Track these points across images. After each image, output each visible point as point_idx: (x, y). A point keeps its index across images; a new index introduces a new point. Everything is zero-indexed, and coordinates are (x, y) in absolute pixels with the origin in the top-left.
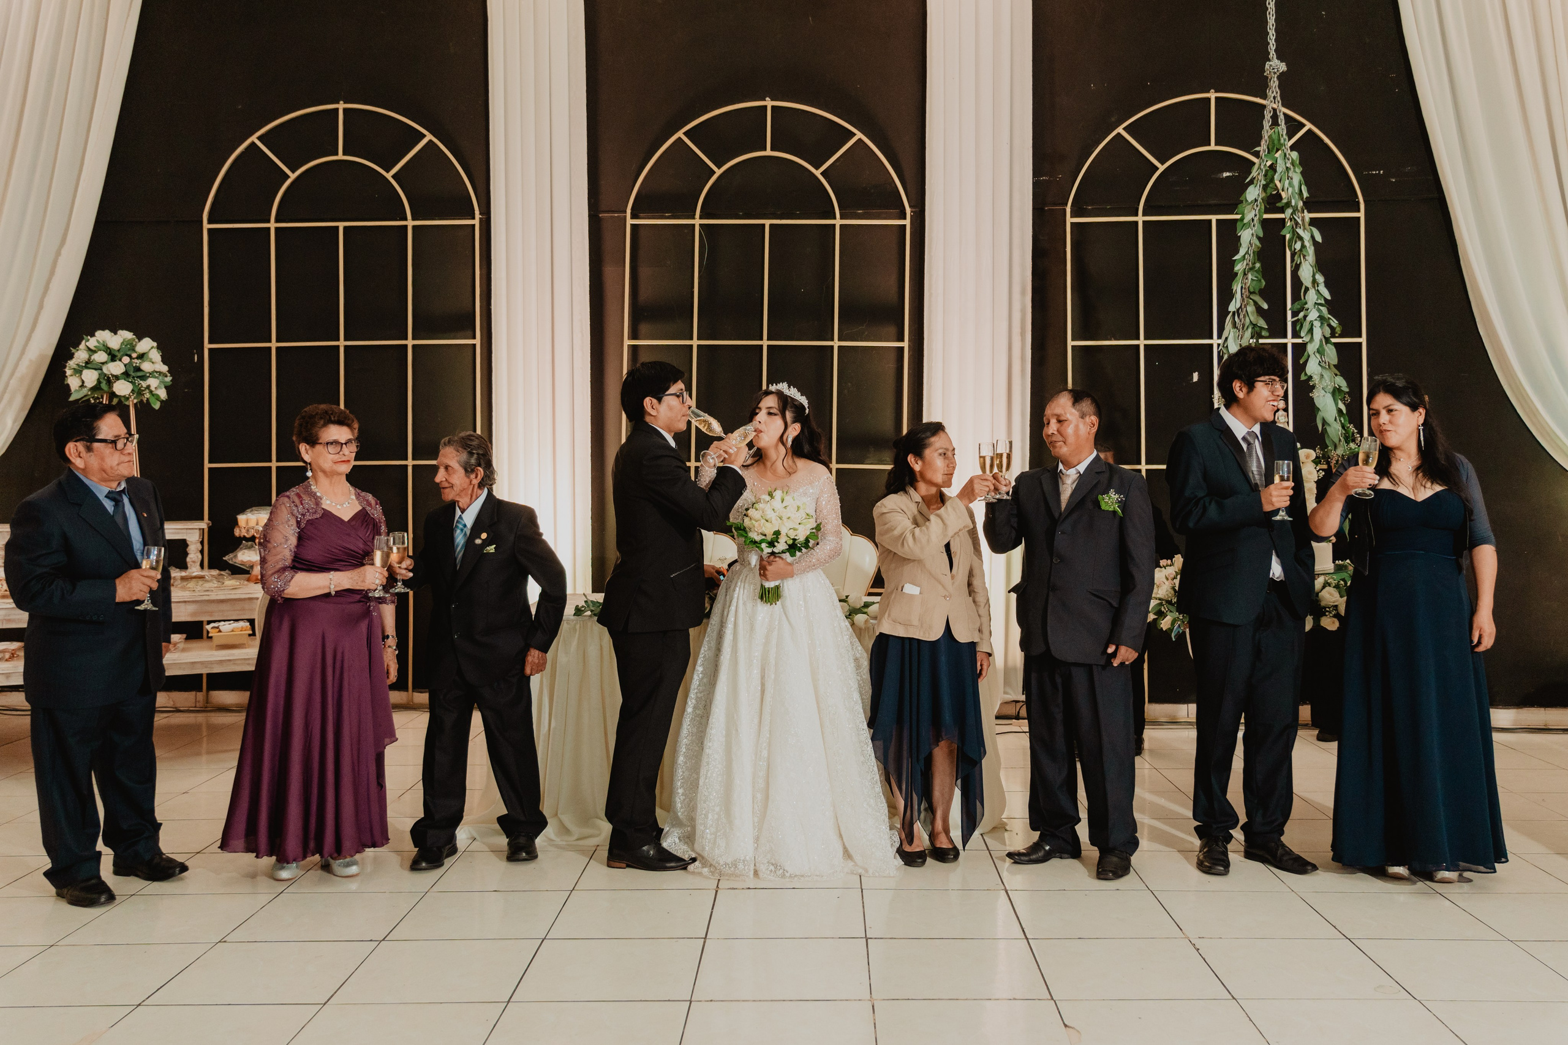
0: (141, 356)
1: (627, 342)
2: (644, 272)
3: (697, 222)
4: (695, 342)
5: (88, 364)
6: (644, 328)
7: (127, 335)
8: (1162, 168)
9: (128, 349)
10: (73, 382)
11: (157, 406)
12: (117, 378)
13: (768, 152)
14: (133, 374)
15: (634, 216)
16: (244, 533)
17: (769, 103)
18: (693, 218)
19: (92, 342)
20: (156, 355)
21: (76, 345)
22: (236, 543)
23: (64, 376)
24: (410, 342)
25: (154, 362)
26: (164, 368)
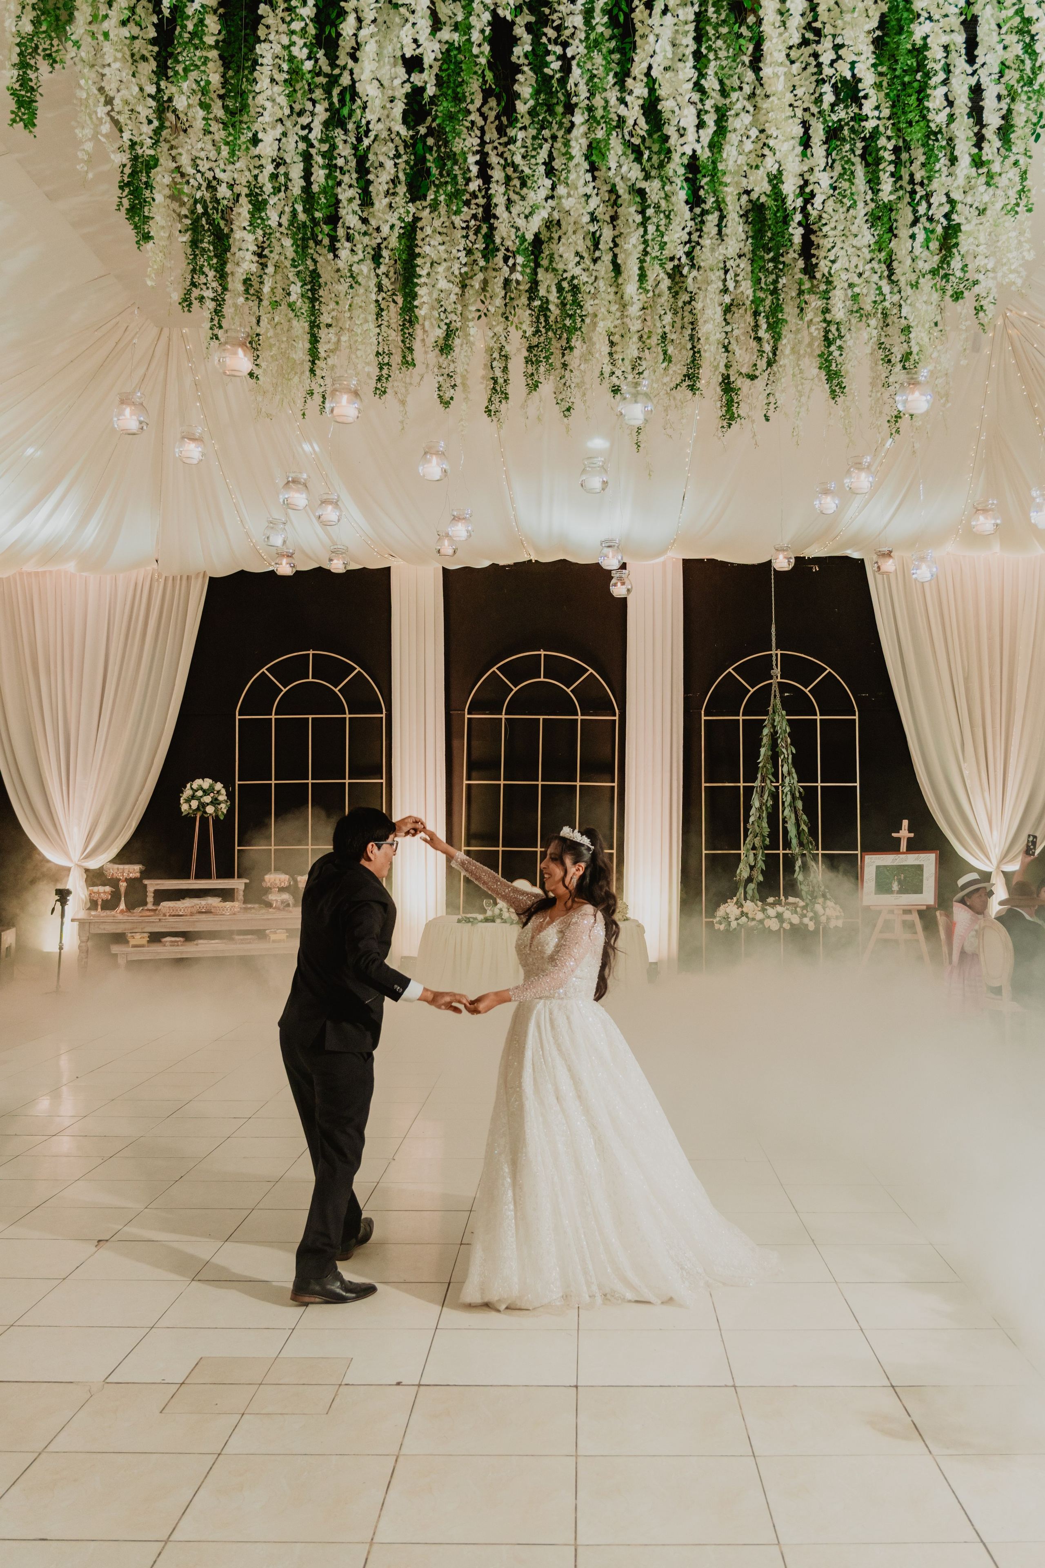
0: (218, 792)
1: (465, 782)
2: (475, 743)
3: (503, 717)
4: (502, 782)
5: (193, 797)
6: (474, 774)
7: (210, 781)
8: (752, 691)
9: (211, 789)
10: (185, 807)
11: (222, 818)
12: (208, 804)
13: (542, 679)
14: (215, 802)
15: (469, 714)
16: (269, 884)
17: (542, 653)
18: (501, 714)
19: (195, 786)
20: (223, 791)
21: (185, 787)
22: (267, 890)
23: (179, 804)
24: (347, 781)
25: (223, 797)
26: (226, 798)
